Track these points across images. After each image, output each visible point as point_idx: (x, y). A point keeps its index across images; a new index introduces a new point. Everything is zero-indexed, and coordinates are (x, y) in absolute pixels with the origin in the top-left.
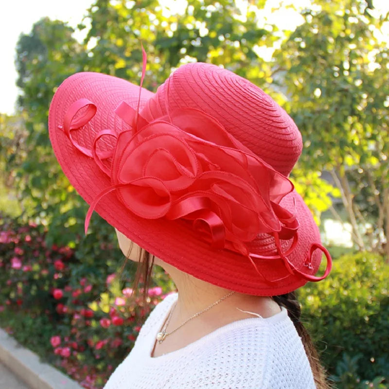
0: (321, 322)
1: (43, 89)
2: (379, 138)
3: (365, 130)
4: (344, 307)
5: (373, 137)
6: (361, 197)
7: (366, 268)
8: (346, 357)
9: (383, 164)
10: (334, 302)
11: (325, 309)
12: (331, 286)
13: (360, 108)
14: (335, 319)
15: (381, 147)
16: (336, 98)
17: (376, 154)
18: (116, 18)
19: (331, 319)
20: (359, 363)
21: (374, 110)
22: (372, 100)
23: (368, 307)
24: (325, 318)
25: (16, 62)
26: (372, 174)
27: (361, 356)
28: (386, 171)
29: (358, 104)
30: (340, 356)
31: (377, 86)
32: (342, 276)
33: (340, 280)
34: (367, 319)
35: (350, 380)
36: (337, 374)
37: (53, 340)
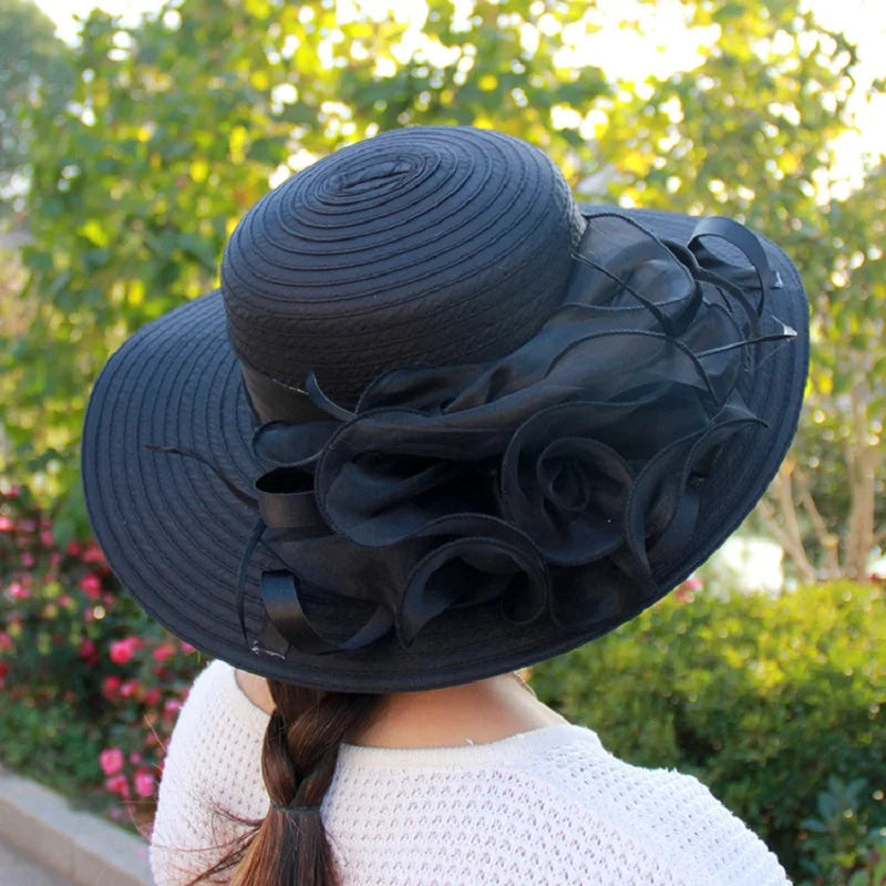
0: (782, 714)
4: (825, 685)
8: (835, 783)
11: (787, 688)
14: (809, 709)
19: (799, 709)
23: (873, 687)
24: (788, 707)
32: (809, 627)
33: (805, 634)
34: (875, 710)
35: (847, 828)
36: (819, 817)
37: (105, 758)
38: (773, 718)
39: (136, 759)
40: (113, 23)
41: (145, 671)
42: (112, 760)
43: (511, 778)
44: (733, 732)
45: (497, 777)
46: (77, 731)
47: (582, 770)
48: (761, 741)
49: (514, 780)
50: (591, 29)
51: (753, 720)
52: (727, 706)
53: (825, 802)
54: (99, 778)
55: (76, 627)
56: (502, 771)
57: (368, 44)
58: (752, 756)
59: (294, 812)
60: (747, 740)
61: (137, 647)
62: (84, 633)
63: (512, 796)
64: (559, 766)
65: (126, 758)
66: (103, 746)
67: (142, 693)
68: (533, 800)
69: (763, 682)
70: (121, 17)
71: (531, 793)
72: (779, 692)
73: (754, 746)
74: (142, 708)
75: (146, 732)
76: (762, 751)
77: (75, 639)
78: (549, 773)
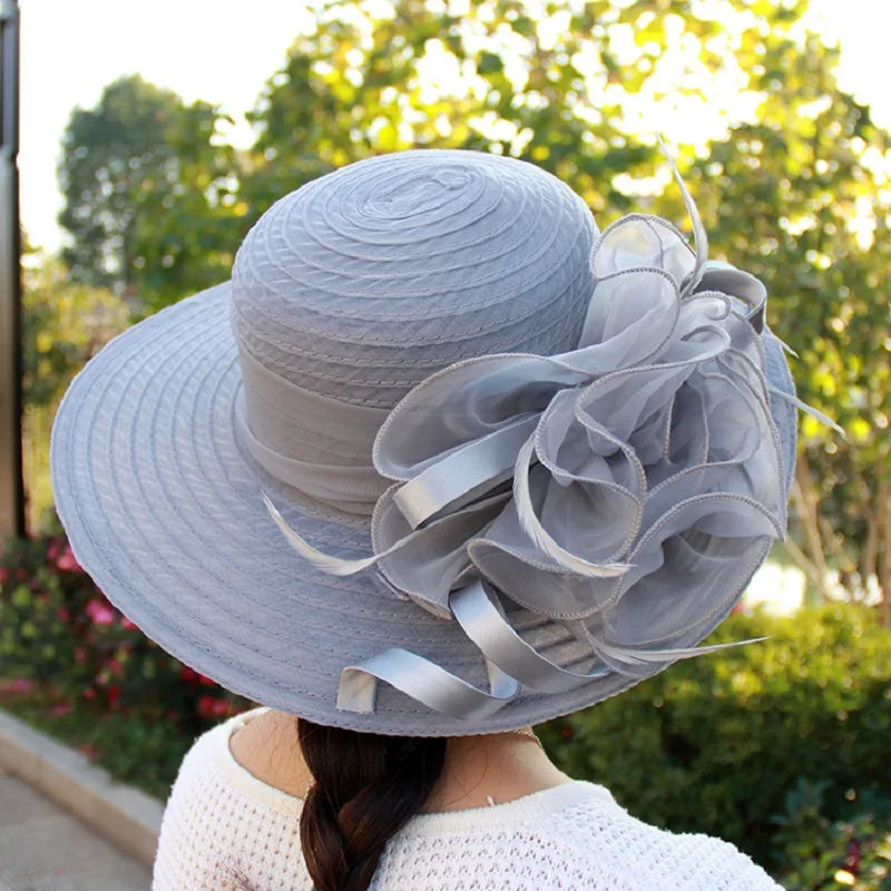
0: (759, 720)
1: (175, 249)
2: (874, 382)
3: (846, 367)
4: (800, 696)
5: (862, 381)
6: (831, 505)
7: (842, 630)
8: (803, 783)
9: (879, 435)
10: (783, 687)
11: (766, 698)
12: (776, 659)
13: (838, 325)
14: (784, 715)
15: (877, 399)
16: (793, 302)
17: (865, 415)
18: (331, 105)
19: (775, 716)
20: (827, 794)
21: (866, 328)
22: (863, 308)
23: (845, 696)
24: (766, 715)
25: (60, 170)
26: (856, 457)
27: (828, 783)
28: (884, 449)
29: (835, 315)
30: (791, 783)
31: (872, 281)
32: (797, 644)
33: (793, 650)
34: (842, 716)
35: (809, 823)
36: (785, 813)
38: (750, 724)
40: (214, 111)
43: (532, 839)
44: (714, 737)
45: (518, 838)
47: (601, 829)
48: (738, 745)
49: (535, 840)
51: (732, 726)
52: (709, 713)
53: (791, 800)
56: (523, 830)
58: (730, 758)
60: (726, 745)
63: (534, 857)
64: (580, 826)
68: (556, 860)
71: (553, 855)
72: (757, 702)
73: (732, 749)
76: (738, 753)
78: (570, 832)
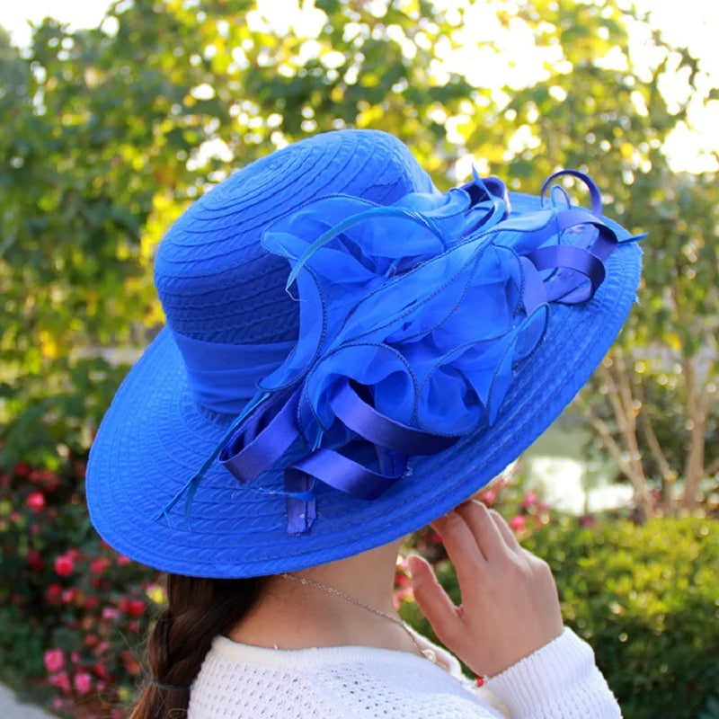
8: (713, 705)
37: (49, 657)
38: (656, 644)
39: (75, 658)
40: (62, 30)
41: (85, 582)
42: (54, 659)
44: (621, 657)
46: (23, 630)
48: (646, 665)
50: (455, 47)
51: (638, 647)
54: (42, 674)
55: (24, 539)
57: (272, 53)
58: (639, 679)
59: (163, 687)
60: (633, 665)
61: (77, 560)
62: (30, 544)
65: (67, 657)
66: (47, 645)
67: (81, 600)
69: (645, 610)
70: (69, 25)
72: (661, 620)
73: (640, 670)
74: (80, 613)
75: (84, 634)
76: (647, 675)
77: (23, 551)
